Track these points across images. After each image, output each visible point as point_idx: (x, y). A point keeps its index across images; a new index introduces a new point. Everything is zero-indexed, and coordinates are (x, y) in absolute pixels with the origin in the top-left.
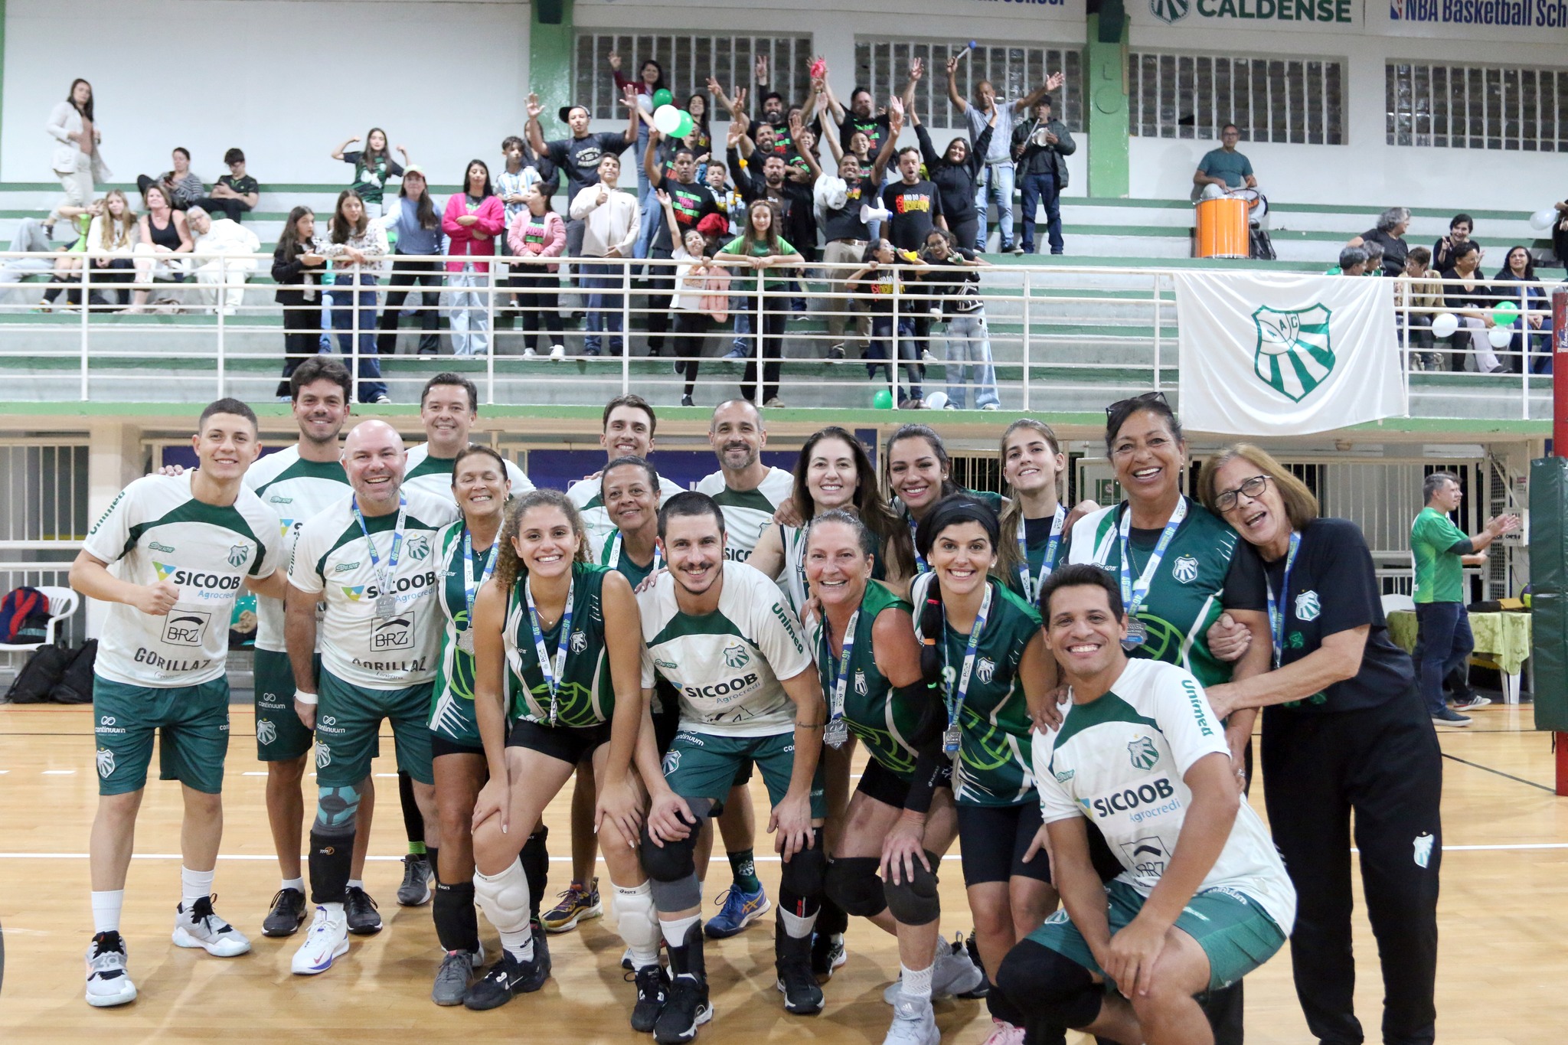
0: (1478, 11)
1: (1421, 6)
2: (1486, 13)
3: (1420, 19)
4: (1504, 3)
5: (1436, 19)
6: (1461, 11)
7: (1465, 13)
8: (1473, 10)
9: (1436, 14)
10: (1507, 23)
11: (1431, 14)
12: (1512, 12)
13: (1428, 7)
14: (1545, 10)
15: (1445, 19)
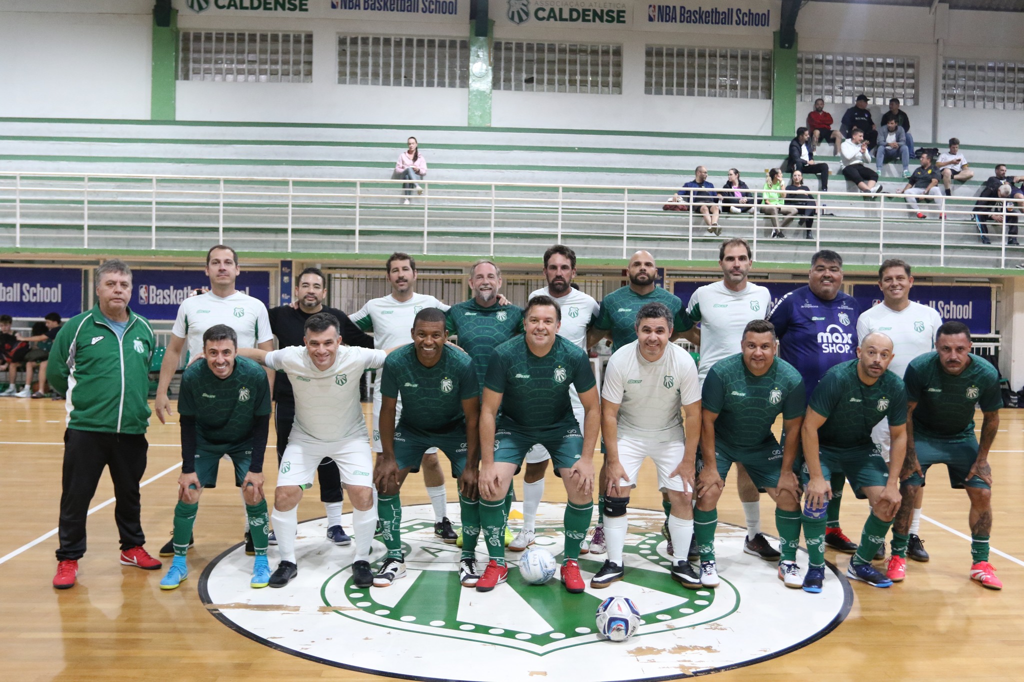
0: (701, 17)
1: (666, 14)
2: (706, 17)
3: (666, 21)
4: (716, 12)
5: (676, 22)
6: (690, 17)
7: (693, 18)
8: (697, 16)
9: (675, 19)
10: (718, 23)
11: (673, 18)
12: (721, 17)
13: (671, 14)
14: (741, 16)
15: (681, 21)
